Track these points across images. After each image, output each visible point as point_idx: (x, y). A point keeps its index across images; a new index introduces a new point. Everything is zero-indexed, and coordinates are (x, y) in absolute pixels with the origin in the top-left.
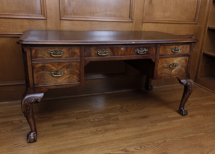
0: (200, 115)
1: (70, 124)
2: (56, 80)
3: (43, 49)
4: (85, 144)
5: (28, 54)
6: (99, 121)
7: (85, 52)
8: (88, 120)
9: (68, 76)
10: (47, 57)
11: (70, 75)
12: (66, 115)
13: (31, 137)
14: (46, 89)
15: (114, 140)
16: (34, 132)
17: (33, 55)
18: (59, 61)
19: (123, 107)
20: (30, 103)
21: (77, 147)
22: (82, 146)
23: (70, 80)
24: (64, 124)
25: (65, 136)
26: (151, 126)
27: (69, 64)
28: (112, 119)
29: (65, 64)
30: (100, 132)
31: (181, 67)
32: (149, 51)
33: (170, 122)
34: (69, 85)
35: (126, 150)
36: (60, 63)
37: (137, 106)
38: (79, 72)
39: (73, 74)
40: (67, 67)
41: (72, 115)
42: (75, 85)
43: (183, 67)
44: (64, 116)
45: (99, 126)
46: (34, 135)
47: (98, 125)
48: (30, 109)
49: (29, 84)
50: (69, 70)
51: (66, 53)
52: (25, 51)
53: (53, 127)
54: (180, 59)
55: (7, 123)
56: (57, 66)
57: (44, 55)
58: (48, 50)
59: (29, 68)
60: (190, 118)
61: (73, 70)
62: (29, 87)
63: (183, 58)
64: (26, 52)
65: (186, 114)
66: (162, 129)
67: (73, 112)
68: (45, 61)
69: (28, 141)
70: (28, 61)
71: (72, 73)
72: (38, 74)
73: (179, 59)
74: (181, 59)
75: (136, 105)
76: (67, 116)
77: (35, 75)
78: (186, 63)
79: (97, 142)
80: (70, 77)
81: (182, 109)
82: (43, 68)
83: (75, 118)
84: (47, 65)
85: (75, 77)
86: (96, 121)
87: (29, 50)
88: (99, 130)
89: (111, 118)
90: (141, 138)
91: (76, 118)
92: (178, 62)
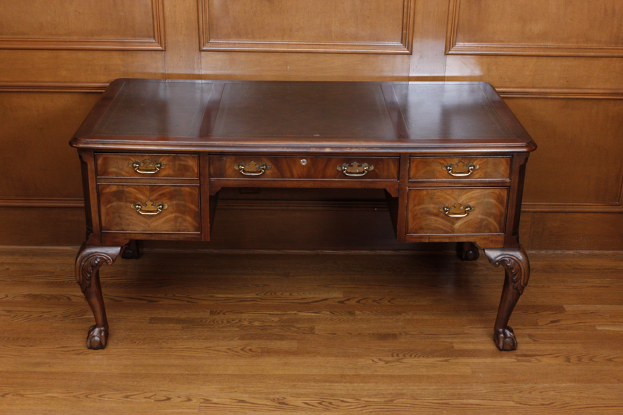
0: (556, 357)
1: (189, 324)
2: (146, 223)
3: (119, 156)
4: (201, 373)
5: (91, 166)
6: (261, 326)
7: (211, 167)
8: (237, 321)
9: (173, 215)
10: (128, 173)
11: (177, 214)
12: (190, 300)
13: (94, 336)
14: (125, 239)
15: (269, 375)
16: (102, 328)
17: (99, 168)
18: (153, 182)
19: (348, 300)
20: (92, 266)
21: (182, 375)
22: (194, 375)
23: (178, 225)
24: (178, 321)
25: (167, 348)
26: (385, 361)
27: (175, 191)
28: (299, 328)
29: (165, 191)
30: (250, 353)
31: (482, 214)
32: (377, 171)
33: (445, 361)
34: (176, 237)
35: (284, 401)
36: (155, 187)
37: (389, 303)
38: (197, 210)
39: (184, 213)
40: (171, 196)
41: (204, 302)
42: (189, 236)
43: (489, 217)
44: (186, 303)
45: (255, 339)
46: (101, 334)
47: (253, 337)
48: (90, 277)
49: (91, 226)
50: (175, 202)
51: (167, 167)
52: (85, 161)
53: (151, 325)
54: (477, 194)
55: (59, 299)
56: (147, 193)
57: (122, 169)
58: (130, 160)
59: (91, 194)
60: (515, 360)
61: (183, 203)
62: (92, 231)
63: (488, 191)
64: (86, 163)
65: (508, 347)
66: (408, 374)
67: (211, 296)
68: (123, 181)
69: (89, 343)
70: (90, 180)
71: (181, 210)
72: (110, 207)
73: (476, 192)
74: (481, 195)
75: (389, 301)
76: (192, 302)
77: (103, 210)
78: (499, 205)
79: (229, 372)
80: (176, 218)
81: (501, 330)
82: (119, 195)
83: (209, 311)
84: (127, 189)
85: (188, 218)
86: (256, 326)
87: (92, 159)
88: (250, 348)
89: (295, 325)
90: (336, 384)
91: (212, 313)
92: (473, 202)
